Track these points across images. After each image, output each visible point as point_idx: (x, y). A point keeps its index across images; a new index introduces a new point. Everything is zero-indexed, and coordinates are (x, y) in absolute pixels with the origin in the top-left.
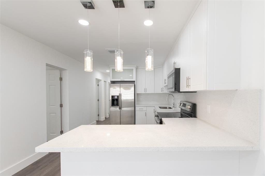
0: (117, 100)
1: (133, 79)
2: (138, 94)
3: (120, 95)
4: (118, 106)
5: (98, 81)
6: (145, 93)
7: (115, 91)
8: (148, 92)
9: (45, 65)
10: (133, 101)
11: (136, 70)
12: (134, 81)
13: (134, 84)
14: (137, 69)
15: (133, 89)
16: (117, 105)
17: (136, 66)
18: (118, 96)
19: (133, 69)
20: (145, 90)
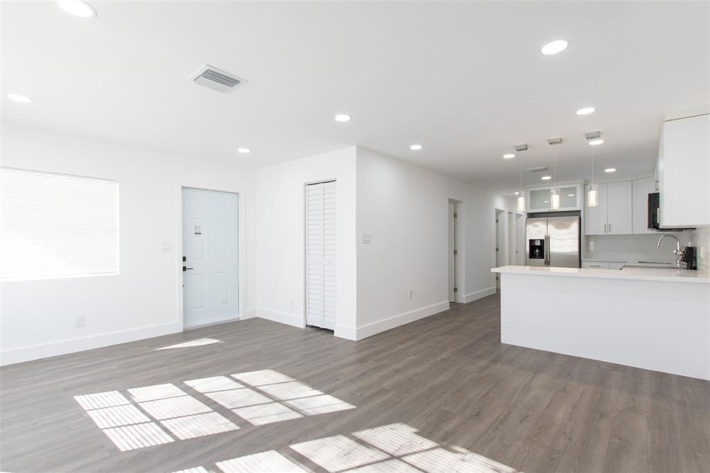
0: (541, 248)
1: (575, 206)
2: (588, 237)
3: (548, 238)
4: (543, 258)
5: (498, 212)
6: (606, 234)
7: (537, 231)
8: (613, 233)
9: (448, 200)
10: (577, 254)
11: (582, 188)
12: (580, 211)
13: (577, 217)
14: (585, 186)
15: (575, 225)
16: (542, 256)
17: (582, 181)
18: (542, 241)
19: (576, 188)
20: (608, 227)
